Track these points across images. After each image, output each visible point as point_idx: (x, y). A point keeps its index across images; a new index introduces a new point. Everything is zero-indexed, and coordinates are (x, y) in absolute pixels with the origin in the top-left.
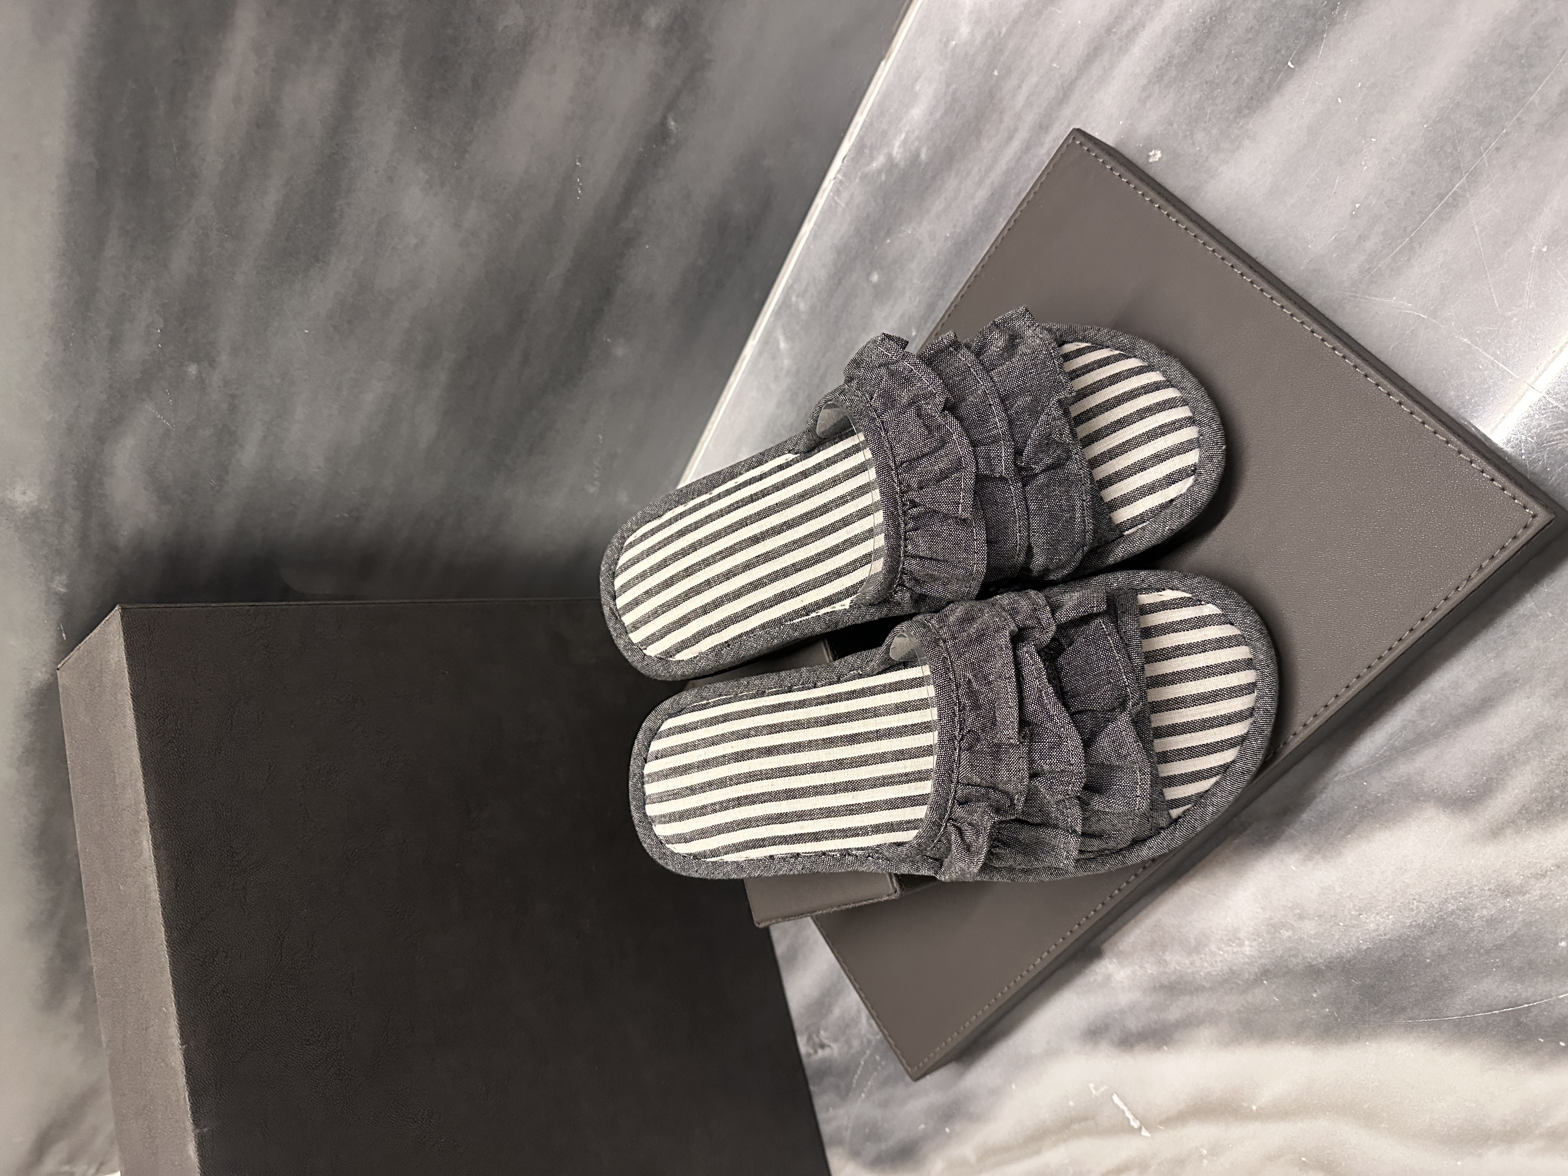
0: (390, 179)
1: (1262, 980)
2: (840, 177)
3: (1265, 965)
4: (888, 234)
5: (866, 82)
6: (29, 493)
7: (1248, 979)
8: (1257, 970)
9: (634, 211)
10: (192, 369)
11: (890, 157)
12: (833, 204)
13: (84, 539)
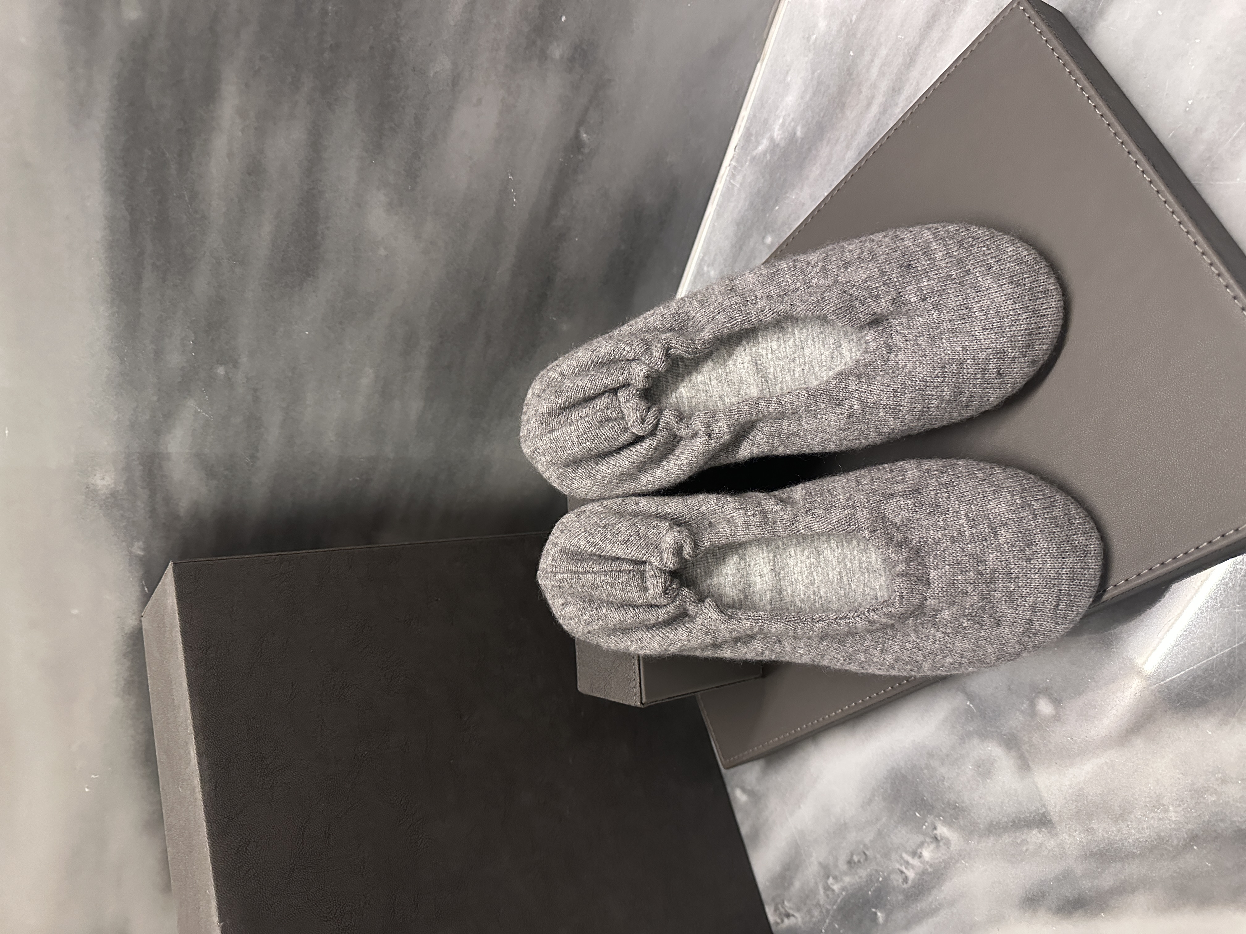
1: (1192, 846)
2: (733, 163)
3: (1193, 830)
4: (776, 201)
5: (746, 83)
6: (107, 478)
7: (1178, 845)
8: (1186, 836)
10: (221, 371)
11: (772, 139)
12: (730, 186)
13: (153, 512)
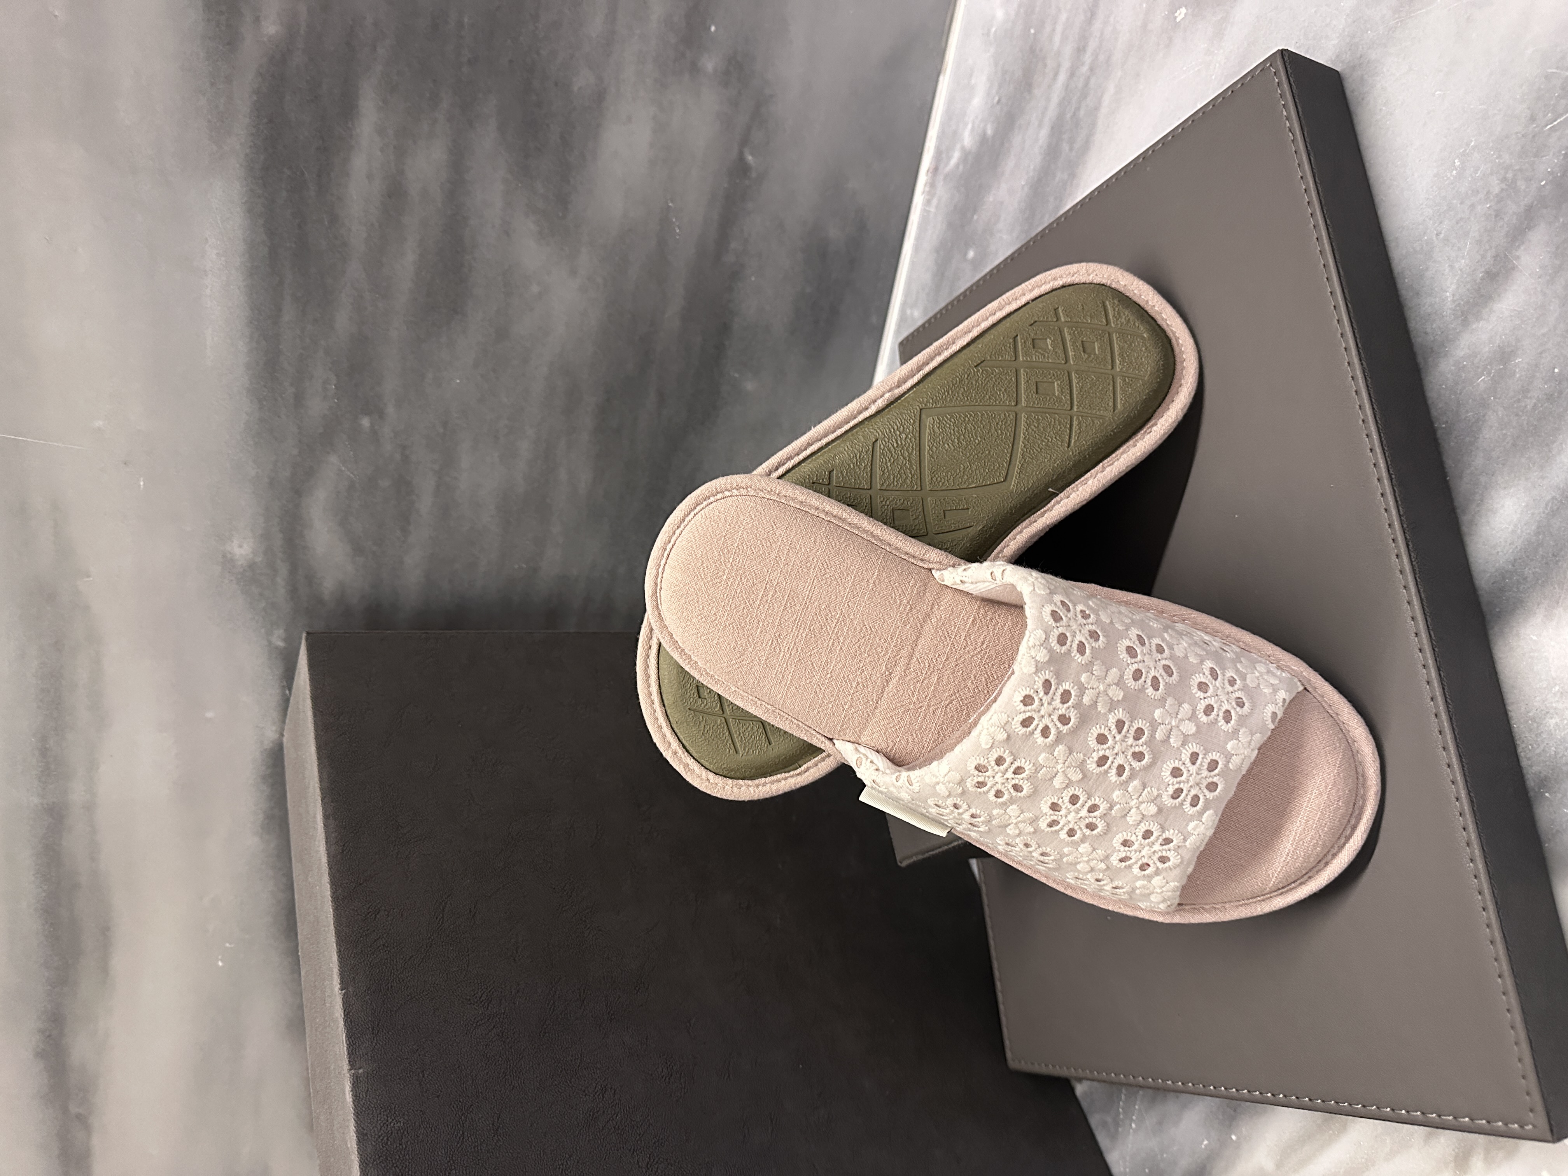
0: (507, 233)
2: (927, 189)
4: (975, 211)
5: (929, 98)
6: (245, 546)
9: (733, 245)
10: (366, 422)
11: (963, 148)
12: (925, 214)
13: (293, 591)
